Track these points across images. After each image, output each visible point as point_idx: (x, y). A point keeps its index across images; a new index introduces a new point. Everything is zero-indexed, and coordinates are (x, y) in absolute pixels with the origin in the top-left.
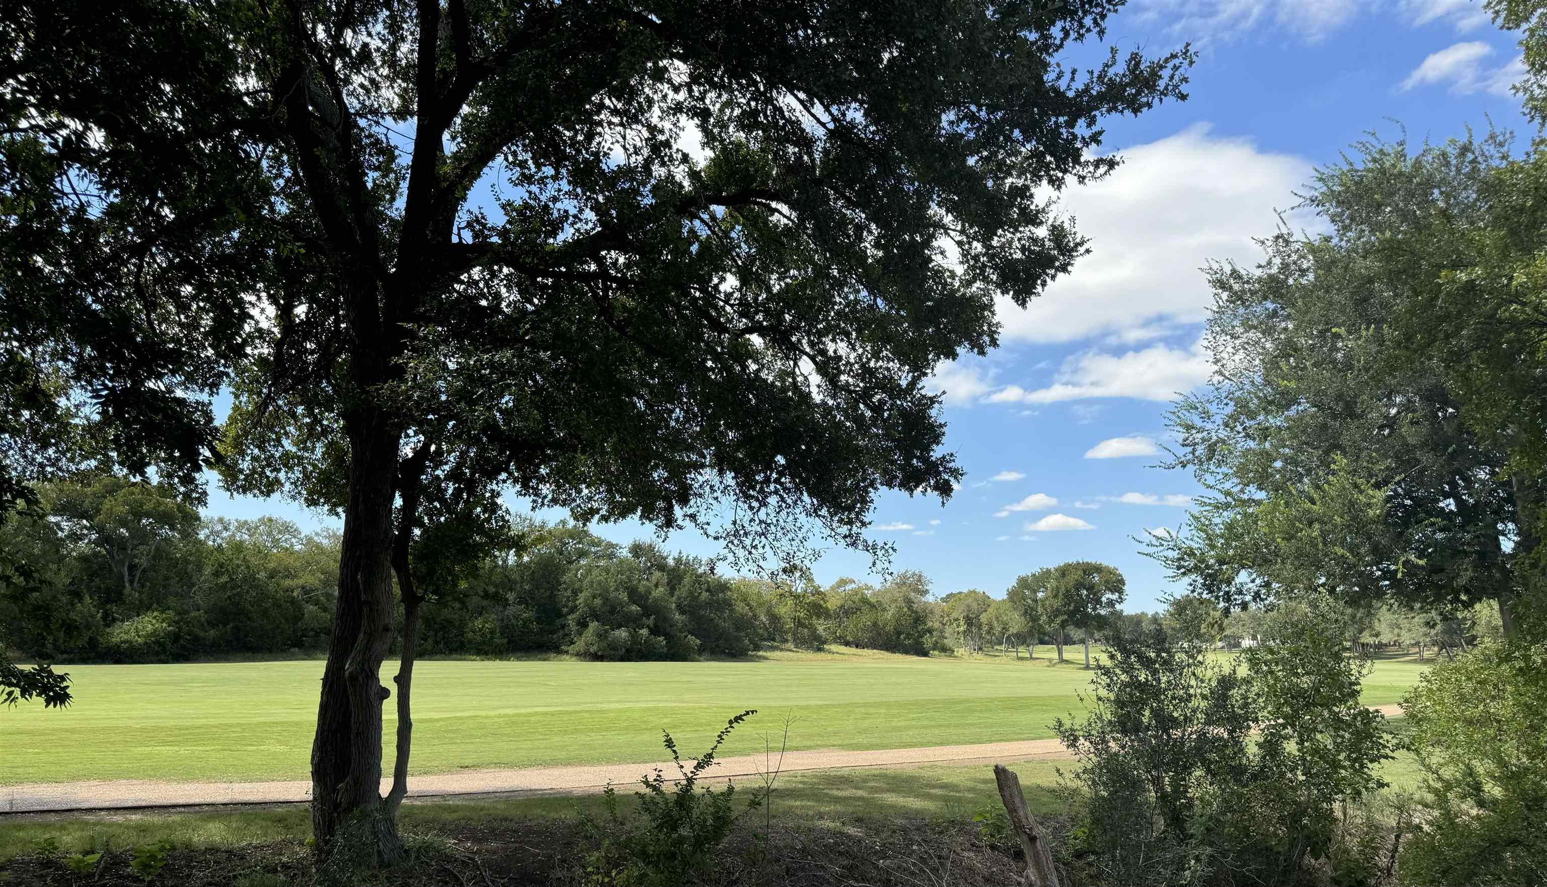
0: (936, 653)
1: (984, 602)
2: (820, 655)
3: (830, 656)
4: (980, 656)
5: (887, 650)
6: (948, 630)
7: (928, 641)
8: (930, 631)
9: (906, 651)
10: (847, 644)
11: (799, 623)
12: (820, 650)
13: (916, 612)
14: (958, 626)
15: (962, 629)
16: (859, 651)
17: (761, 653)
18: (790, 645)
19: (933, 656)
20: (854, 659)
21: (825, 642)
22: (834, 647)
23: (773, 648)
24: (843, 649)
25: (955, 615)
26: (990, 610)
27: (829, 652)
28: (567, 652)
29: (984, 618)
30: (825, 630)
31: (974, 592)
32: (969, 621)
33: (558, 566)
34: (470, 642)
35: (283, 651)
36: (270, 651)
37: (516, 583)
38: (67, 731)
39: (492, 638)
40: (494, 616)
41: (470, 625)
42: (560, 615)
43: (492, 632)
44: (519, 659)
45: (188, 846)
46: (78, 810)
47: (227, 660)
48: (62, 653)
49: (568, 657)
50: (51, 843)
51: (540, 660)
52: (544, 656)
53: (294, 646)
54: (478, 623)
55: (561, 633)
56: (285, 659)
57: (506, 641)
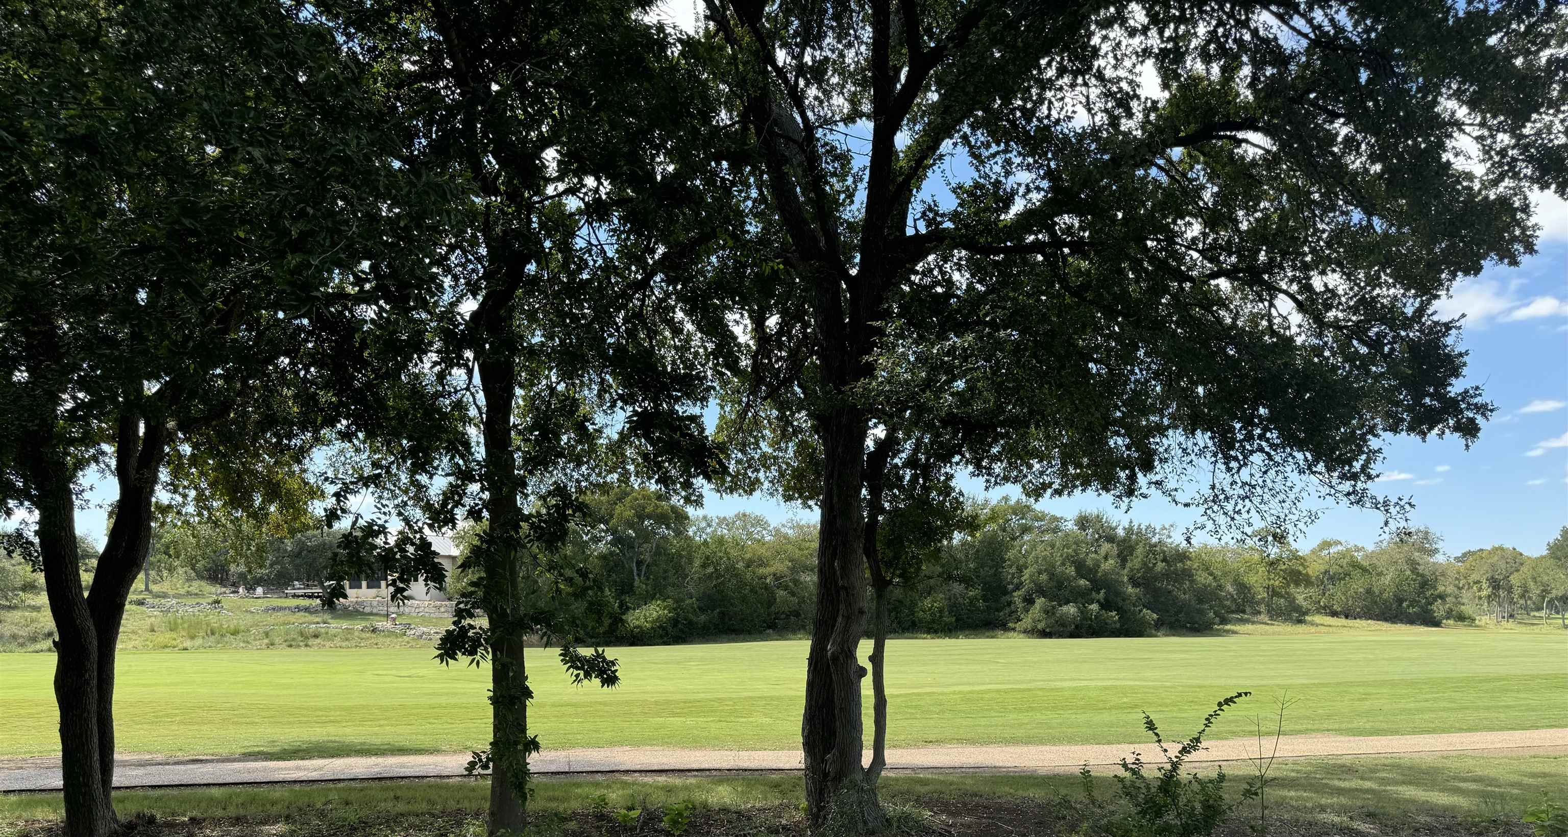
0: (1451, 622)
1: (1516, 560)
2: (1301, 628)
3: (1313, 629)
4: (1511, 624)
5: (1386, 620)
6: (1466, 596)
7: (1439, 609)
8: (1442, 597)
9: (1411, 620)
10: (1334, 614)
11: (1274, 593)
12: (1300, 622)
13: (1422, 576)
14: (1480, 589)
15: (1484, 593)
16: (1350, 622)
17: (1228, 627)
18: (1264, 617)
19: (1448, 626)
20: (1345, 631)
21: (1306, 613)
22: (1318, 619)
23: (1246, 621)
24: (1329, 620)
25: (1475, 577)
26: (1524, 569)
27: (1312, 624)
28: (1014, 629)
29: (1515, 579)
30: (1305, 599)
31: (1501, 549)
32: (1495, 584)
33: (1001, 543)
34: (921, 621)
35: (761, 632)
36: (750, 633)
37: (961, 562)
38: (600, 703)
39: (941, 617)
40: (941, 596)
41: (920, 604)
42: (1005, 592)
43: (941, 611)
44: (967, 637)
45: (705, 805)
46: (618, 771)
47: (715, 641)
48: (592, 637)
49: (1015, 634)
50: (603, 799)
51: (988, 637)
52: (991, 633)
53: (769, 627)
54: (927, 603)
55: (1007, 611)
56: (762, 640)
57: (954, 619)
